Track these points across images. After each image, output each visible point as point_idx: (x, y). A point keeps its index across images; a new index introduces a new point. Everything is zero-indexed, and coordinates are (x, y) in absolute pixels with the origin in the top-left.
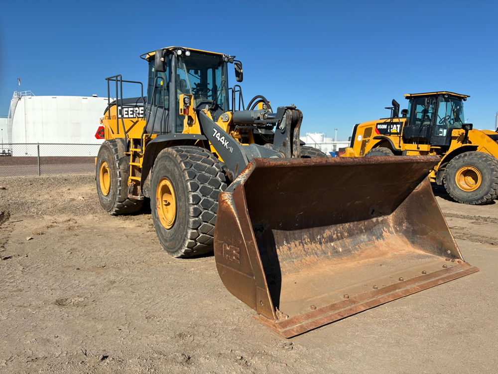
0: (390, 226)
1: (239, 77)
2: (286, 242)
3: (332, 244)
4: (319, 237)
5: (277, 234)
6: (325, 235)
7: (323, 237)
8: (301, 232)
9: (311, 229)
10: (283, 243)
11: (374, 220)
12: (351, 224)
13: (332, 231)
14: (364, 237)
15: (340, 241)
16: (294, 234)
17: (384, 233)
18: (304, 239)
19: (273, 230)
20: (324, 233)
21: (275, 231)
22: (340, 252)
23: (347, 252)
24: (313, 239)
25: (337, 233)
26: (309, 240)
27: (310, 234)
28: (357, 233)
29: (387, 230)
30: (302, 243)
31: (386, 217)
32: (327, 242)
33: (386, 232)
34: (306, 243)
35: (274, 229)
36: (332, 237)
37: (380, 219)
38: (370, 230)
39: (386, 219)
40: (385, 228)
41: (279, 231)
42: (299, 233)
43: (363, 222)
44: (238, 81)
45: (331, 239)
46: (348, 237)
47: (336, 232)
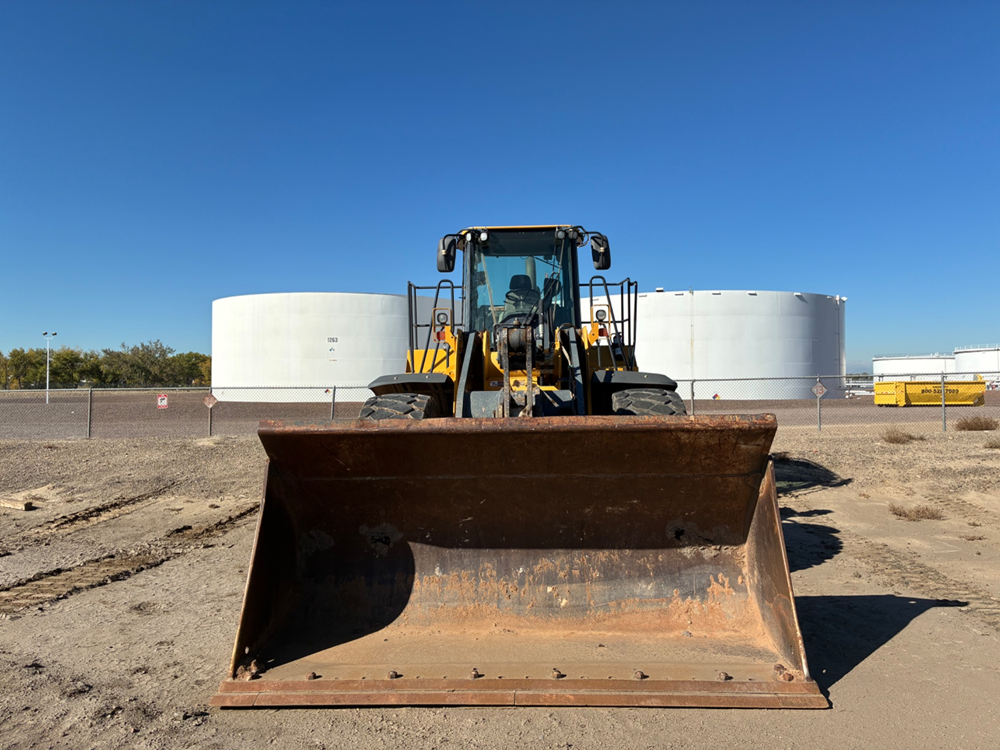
0: (740, 573)
1: (598, 261)
2: (441, 569)
3: (549, 589)
4: (521, 570)
5: (420, 552)
6: (536, 568)
7: (532, 572)
8: (479, 556)
9: (503, 552)
10: (434, 570)
11: (687, 551)
12: (615, 555)
13: (557, 563)
14: (646, 588)
15: (574, 586)
16: (460, 557)
17: (715, 585)
18: (484, 570)
19: (411, 544)
20: (536, 563)
21: (415, 547)
22: (558, 606)
23: (579, 609)
24: (505, 571)
25: (571, 569)
26: (494, 573)
27: (499, 562)
28: (629, 576)
29: (727, 580)
30: (477, 576)
31: (727, 550)
32: (539, 583)
33: (723, 585)
34: (485, 578)
35: (415, 541)
36: (557, 574)
37: (709, 552)
38: (671, 573)
39: (731, 557)
40: (720, 575)
41: (427, 548)
42: (474, 557)
43: (650, 553)
44: (598, 268)
45: (551, 579)
46: (599, 579)
47: (567, 566)
